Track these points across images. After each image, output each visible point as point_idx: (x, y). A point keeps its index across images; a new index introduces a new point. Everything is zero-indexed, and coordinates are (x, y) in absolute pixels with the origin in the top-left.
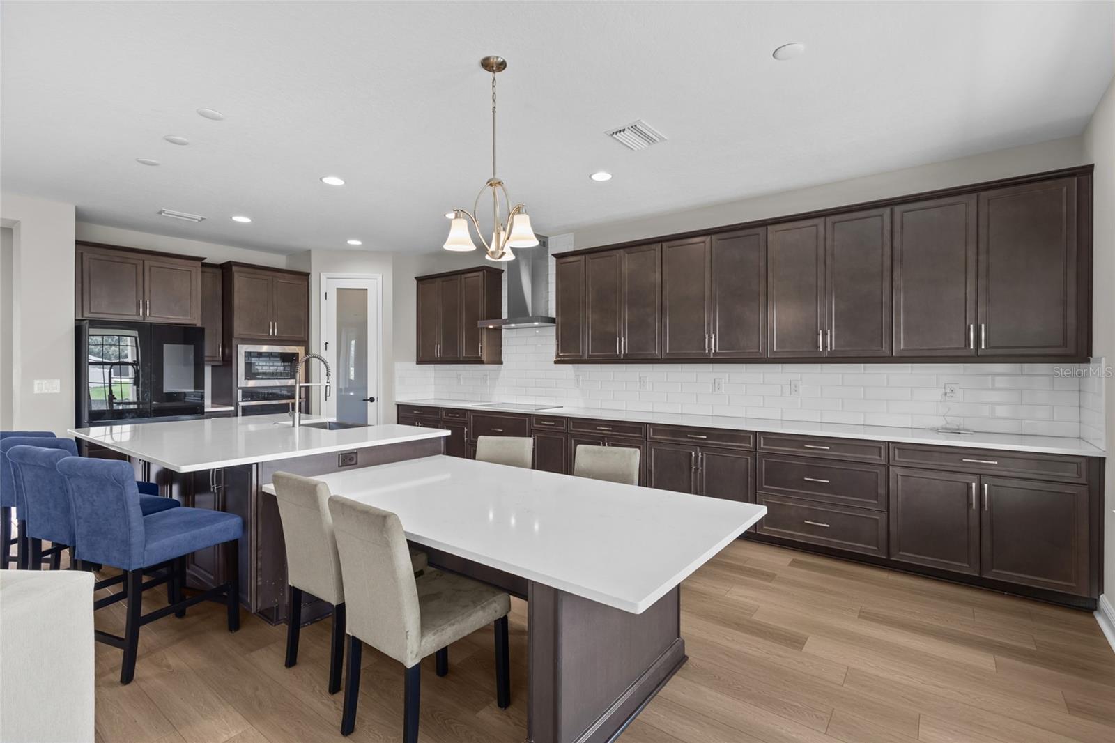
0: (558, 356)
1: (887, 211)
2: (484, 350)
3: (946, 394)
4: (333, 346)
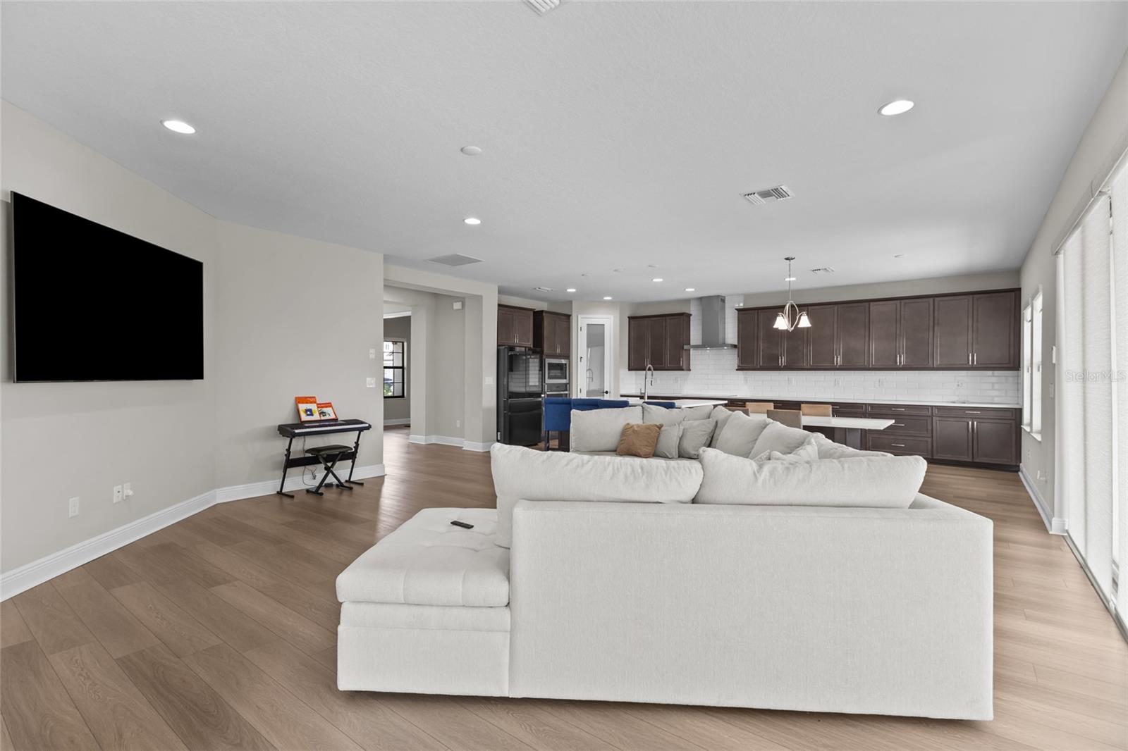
0: (739, 366)
1: (931, 299)
2: (683, 363)
3: (958, 385)
4: (584, 359)
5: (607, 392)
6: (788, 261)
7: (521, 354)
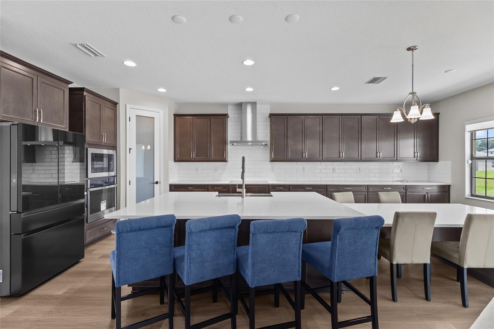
4: (134, 151)
5: (157, 183)
6: (411, 52)
7: (47, 145)
